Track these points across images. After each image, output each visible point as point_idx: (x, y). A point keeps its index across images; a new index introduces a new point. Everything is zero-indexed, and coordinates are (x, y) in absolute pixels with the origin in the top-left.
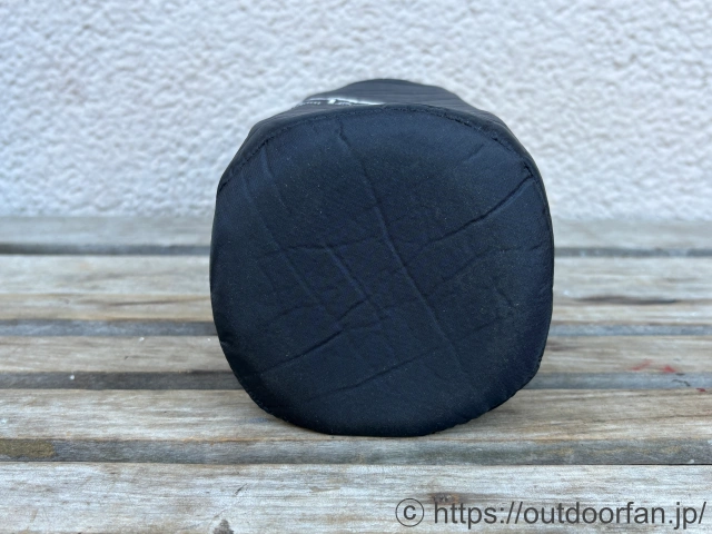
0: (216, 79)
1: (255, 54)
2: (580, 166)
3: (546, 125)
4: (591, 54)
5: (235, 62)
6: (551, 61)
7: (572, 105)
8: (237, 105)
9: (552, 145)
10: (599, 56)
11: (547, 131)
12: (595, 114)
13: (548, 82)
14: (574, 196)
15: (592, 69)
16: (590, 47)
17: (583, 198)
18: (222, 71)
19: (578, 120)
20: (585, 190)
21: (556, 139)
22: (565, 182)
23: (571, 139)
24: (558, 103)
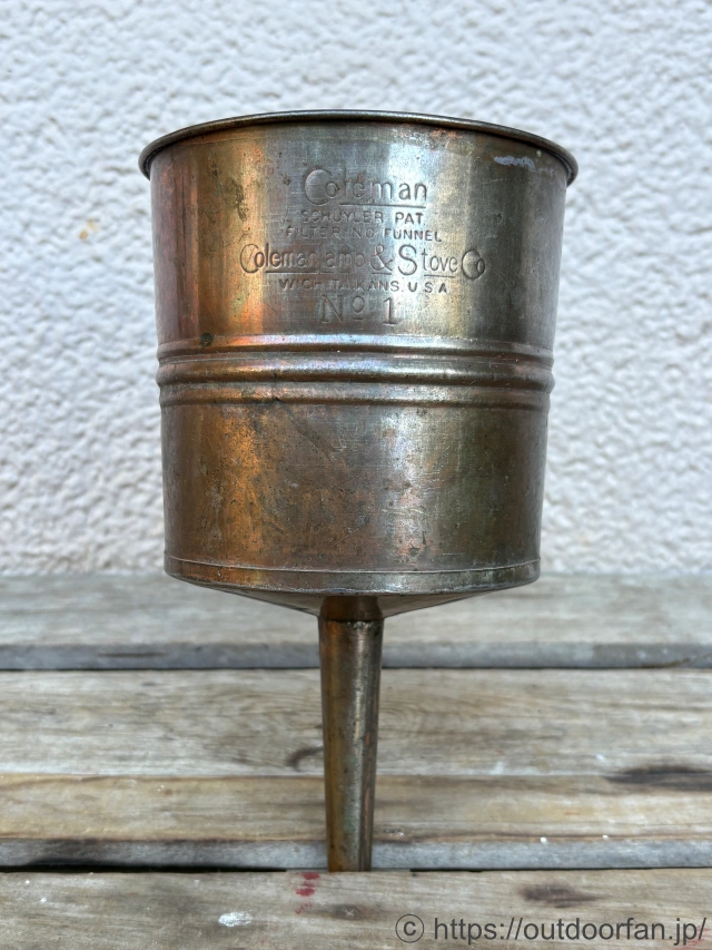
0: (61, 364)
1: (119, 328)
2: (627, 491)
3: (573, 430)
4: (640, 322)
5: (89, 339)
6: (580, 334)
7: (613, 399)
8: (92, 403)
9: (583, 460)
10: (652, 325)
11: (573, 438)
12: (649, 412)
13: (574, 366)
14: (619, 533)
15: (643, 345)
16: (639, 311)
17: (634, 538)
18: (68, 353)
19: (621, 420)
20: (635, 527)
21: (590, 451)
22: (603, 513)
23: (610, 450)
24: (590, 396)
